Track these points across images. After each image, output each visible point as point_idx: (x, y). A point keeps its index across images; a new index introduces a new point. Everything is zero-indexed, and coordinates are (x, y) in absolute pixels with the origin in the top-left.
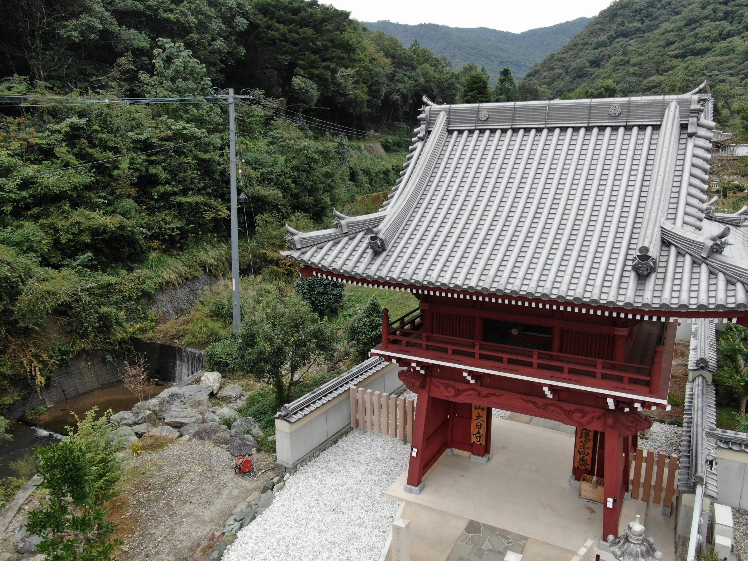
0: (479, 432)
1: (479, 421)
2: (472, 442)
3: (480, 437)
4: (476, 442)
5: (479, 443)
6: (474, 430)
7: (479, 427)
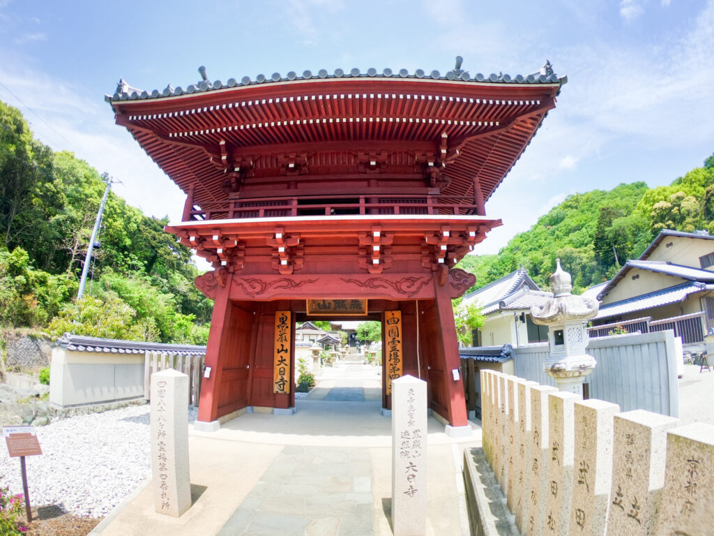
0: (282, 379)
1: (282, 365)
2: (275, 392)
3: (284, 384)
4: (279, 391)
5: (282, 392)
6: (277, 378)
7: (282, 373)
